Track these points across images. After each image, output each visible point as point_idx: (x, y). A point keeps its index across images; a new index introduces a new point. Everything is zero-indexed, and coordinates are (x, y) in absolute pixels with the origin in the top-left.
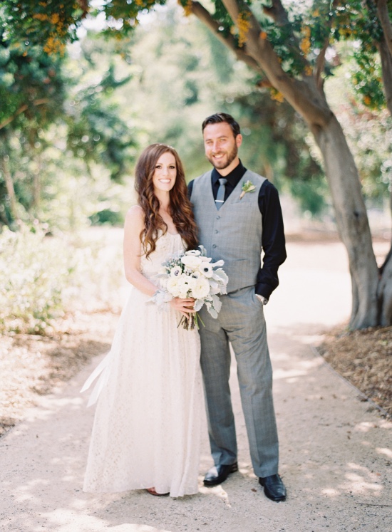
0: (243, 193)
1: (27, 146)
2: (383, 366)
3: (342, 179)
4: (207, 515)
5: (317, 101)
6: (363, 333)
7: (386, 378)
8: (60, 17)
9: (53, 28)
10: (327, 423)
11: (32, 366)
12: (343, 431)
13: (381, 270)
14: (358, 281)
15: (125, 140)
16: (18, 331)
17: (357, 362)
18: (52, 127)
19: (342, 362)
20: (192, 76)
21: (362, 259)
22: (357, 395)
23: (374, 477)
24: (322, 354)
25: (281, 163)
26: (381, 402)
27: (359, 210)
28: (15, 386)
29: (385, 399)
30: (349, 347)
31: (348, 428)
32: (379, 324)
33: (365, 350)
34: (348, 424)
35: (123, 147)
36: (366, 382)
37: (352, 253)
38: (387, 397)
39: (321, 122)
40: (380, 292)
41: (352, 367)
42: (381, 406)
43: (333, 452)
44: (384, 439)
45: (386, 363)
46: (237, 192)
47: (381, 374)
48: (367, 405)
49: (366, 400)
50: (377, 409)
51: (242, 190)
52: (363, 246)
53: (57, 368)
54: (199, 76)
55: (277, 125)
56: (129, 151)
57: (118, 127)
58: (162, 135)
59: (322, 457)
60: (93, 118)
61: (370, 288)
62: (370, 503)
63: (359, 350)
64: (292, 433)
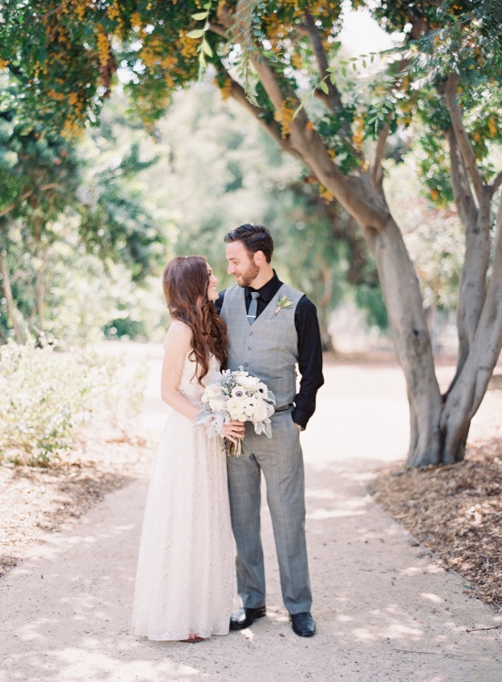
0: (279, 308)
1: (30, 239)
2: (441, 507)
3: (400, 291)
4: (228, 659)
5: (371, 201)
6: (422, 471)
7: (442, 522)
8: (79, 97)
9: (71, 109)
10: (370, 568)
11: (34, 502)
12: (387, 578)
13: (444, 398)
14: (417, 409)
15: (151, 234)
16: (17, 463)
17: (411, 503)
18: (61, 216)
19: (394, 503)
20: (235, 155)
21: (423, 385)
22: (407, 539)
23: (416, 624)
24: (373, 493)
25: (343, 265)
26: (435, 547)
27: (419, 327)
28: (16, 522)
29: (439, 544)
30: (404, 486)
31: (393, 574)
32: (441, 461)
33: (421, 489)
34: (394, 570)
35: (148, 242)
36: (419, 526)
37: (411, 377)
38: (442, 542)
39: (376, 225)
40: (442, 424)
41: (405, 508)
42: (434, 552)
43: (373, 598)
44: (432, 586)
45: (444, 504)
46: (272, 307)
47: (437, 517)
48: (418, 550)
49: (417, 545)
50: (429, 554)
51: (278, 306)
52: (424, 369)
53: (64, 504)
54: (243, 156)
55: (339, 219)
56: (156, 248)
57: (142, 218)
58: (196, 228)
59: (360, 604)
60: (111, 207)
61: (430, 418)
62: (408, 649)
63: (416, 490)
64: (330, 578)
